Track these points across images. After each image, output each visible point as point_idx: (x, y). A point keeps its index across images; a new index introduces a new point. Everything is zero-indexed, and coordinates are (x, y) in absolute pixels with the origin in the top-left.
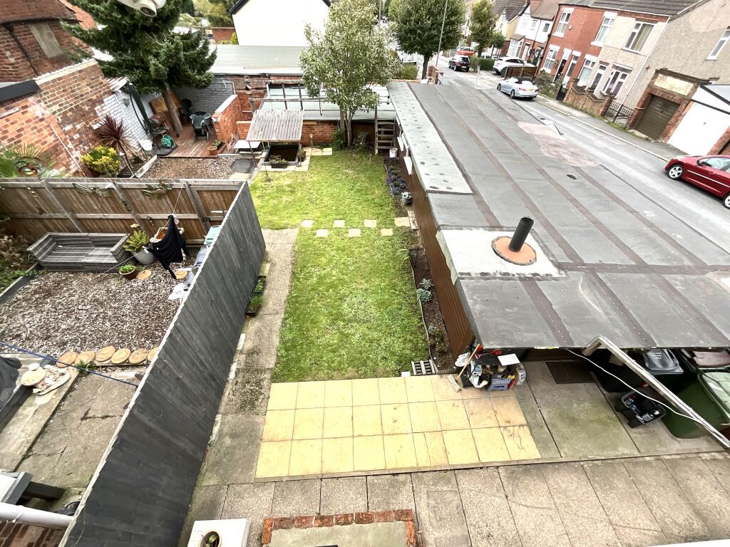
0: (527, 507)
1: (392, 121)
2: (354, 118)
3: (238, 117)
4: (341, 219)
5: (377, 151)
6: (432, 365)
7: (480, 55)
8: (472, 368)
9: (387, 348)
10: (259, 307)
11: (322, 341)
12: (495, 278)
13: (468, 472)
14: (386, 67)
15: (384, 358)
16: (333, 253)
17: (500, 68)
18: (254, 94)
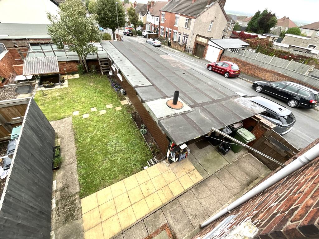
0: (204, 198)
1: (106, 59)
2: (87, 59)
3: (13, 63)
4: (94, 107)
5: (103, 73)
6: (155, 159)
7: (135, 30)
8: (172, 155)
9: (135, 159)
10: (60, 163)
11: (103, 167)
12: (172, 117)
13: (182, 196)
14: (97, 34)
15: (134, 164)
16: (95, 124)
17: (145, 35)
18: (21, 50)
